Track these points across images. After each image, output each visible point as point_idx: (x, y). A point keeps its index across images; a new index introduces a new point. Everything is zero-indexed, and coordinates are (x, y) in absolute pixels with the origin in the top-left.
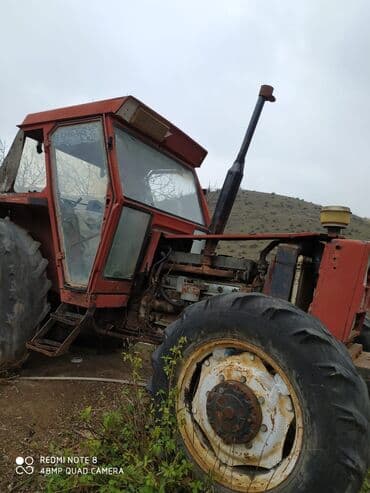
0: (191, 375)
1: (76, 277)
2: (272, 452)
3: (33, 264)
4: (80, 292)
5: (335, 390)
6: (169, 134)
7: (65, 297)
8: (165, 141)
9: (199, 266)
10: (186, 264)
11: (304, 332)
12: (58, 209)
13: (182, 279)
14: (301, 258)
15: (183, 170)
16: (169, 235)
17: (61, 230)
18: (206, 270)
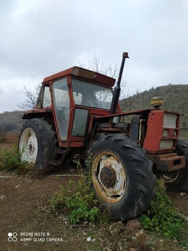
0: (97, 166)
1: (63, 137)
2: (121, 189)
3: (50, 133)
4: (64, 142)
5: (134, 164)
6: (95, 76)
7: (60, 144)
8: (94, 79)
9: (108, 128)
10: (104, 128)
11: (124, 146)
12: (56, 112)
13: (103, 134)
14: (141, 120)
15: (106, 89)
16: (97, 117)
17: (57, 120)
18: (110, 129)
